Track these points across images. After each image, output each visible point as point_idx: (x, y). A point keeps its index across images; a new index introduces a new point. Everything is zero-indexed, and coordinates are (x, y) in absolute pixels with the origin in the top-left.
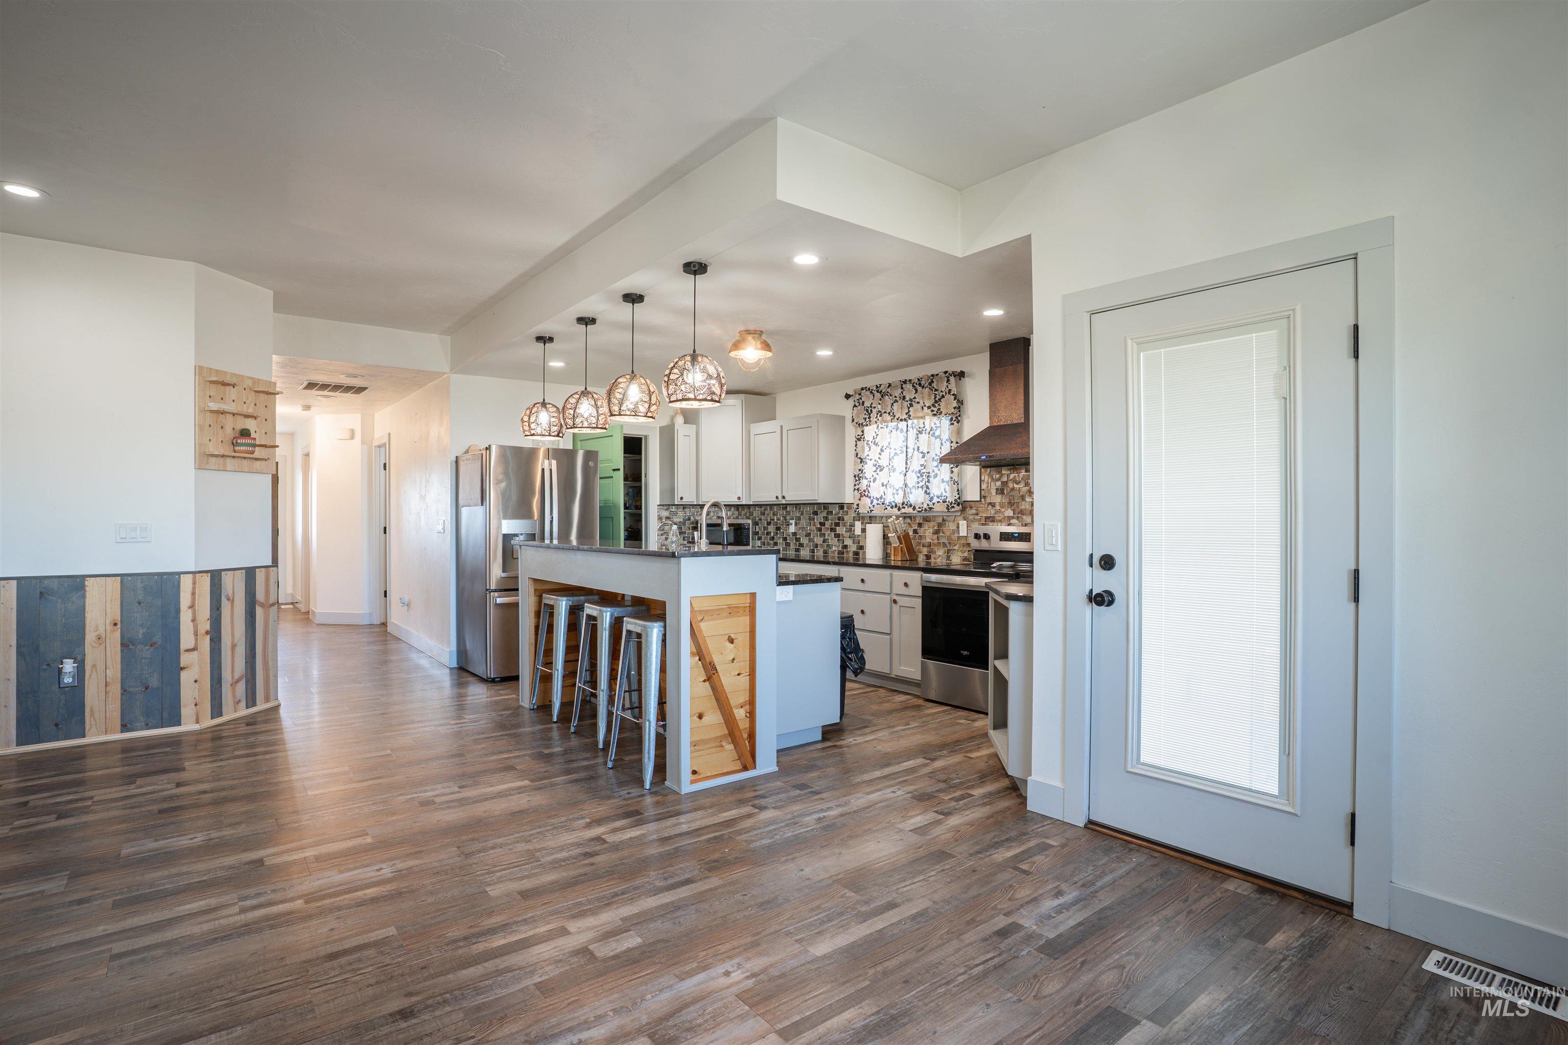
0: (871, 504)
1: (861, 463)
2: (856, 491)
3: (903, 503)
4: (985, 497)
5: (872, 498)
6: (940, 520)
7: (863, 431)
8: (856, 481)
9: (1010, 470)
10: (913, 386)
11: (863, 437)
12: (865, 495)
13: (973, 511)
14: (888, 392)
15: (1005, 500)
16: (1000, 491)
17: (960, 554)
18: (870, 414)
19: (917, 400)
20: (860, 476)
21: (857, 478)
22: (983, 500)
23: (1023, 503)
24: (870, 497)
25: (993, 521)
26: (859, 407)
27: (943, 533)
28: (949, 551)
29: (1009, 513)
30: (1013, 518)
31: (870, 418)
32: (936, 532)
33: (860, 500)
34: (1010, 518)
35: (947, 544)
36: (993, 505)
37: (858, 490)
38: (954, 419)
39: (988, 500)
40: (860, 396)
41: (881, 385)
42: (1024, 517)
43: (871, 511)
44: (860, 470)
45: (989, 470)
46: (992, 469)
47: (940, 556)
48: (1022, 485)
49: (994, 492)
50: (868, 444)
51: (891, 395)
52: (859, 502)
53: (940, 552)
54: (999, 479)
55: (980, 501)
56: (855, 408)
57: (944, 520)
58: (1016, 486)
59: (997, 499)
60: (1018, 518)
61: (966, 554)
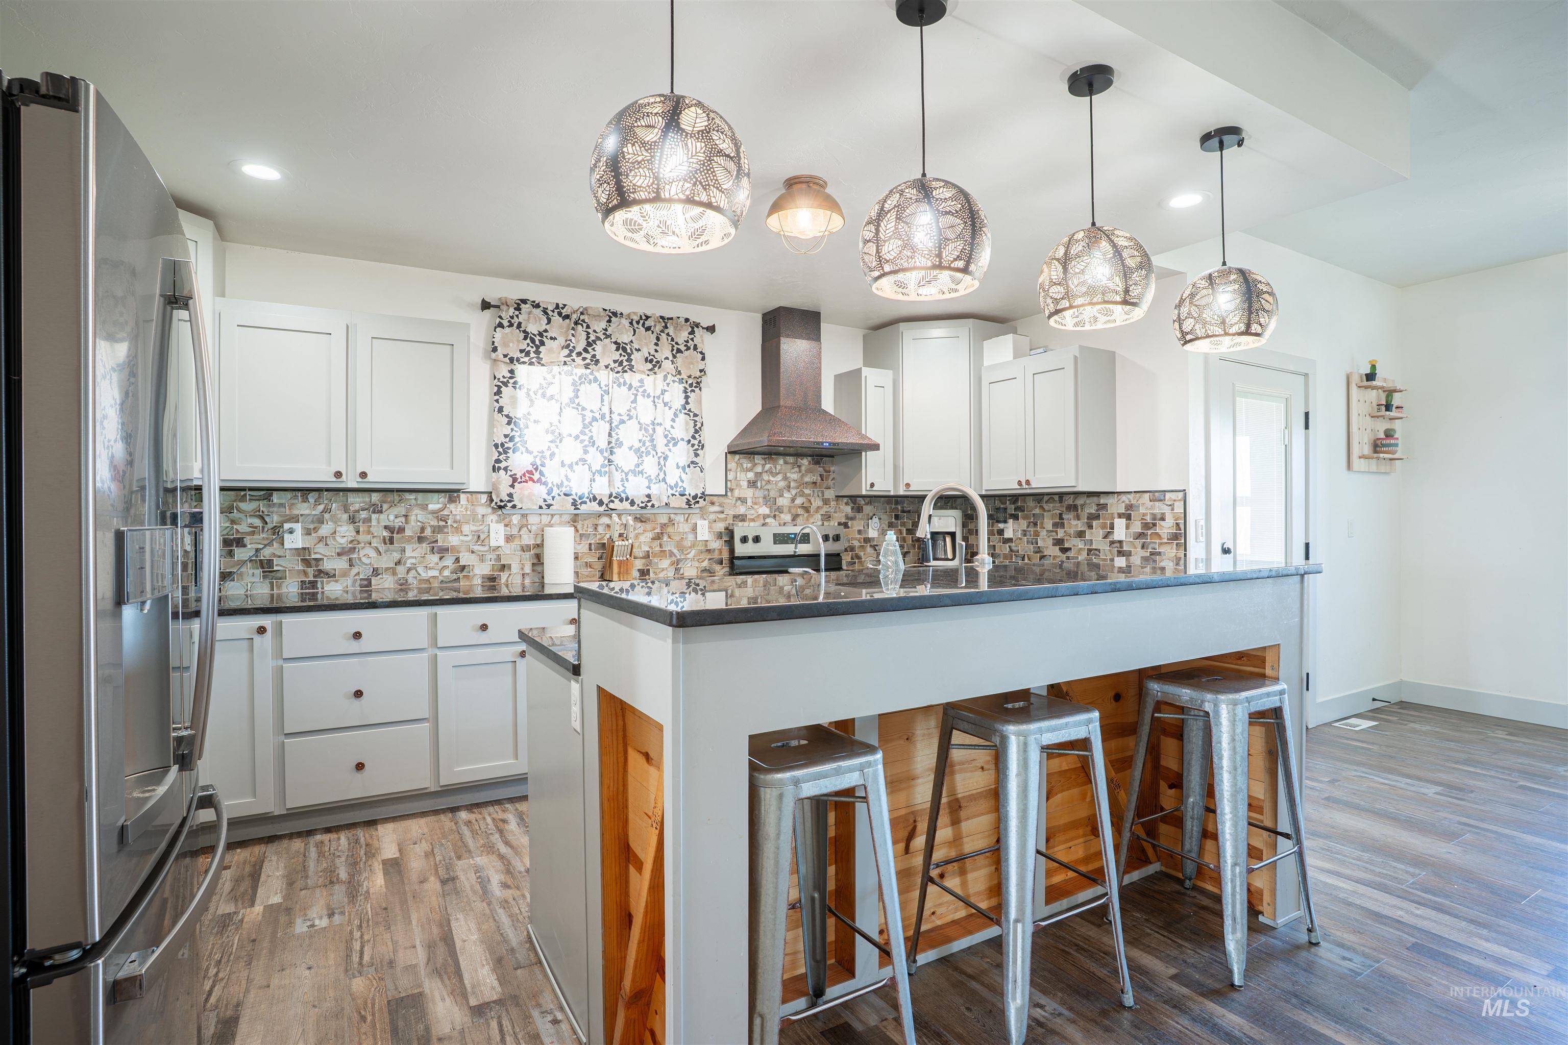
0: (549, 494)
1: (509, 423)
2: (502, 472)
3: (611, 496)
4: (732, 490)
5: (550, 485)
6: (664, 520)
7: (512, 372)
8: (500, 454)
9: (764, 459)
10: (631, 323)
11: (511, 381)
12: (531, 479)
13: (716, 508)
14: (583, 321)
15: (760, 494)
16: (752, 484)
17: (696, 564)
18: (538, 347)
19: (636, 346)
20: (506, 445)
21: (500, 449)
22: (729, 494)
23: (781, 499)
24: (545, 484)
25: (743, 520)
26: (507, 330)
27: (669, 537)
28: (678, 561)
29: (765, 510)
30: (768, 516)
31: (537, 352)
32: (658, 537)
33: (512, 486)
34: (765, 517)
35: (675, 551)
36: (743, 501)
37: (506, 469)
38: (694, 385)
39: (737, 493)
40: (517, 313)
41: (565, 305)
42: (782, 515)
43: (549, 506)
44: (506, 436)
45: (737, 457)
46: (741, 456)
47: (663, 570)
48: (780, 477)
49: (745, 484)
50: (528, 395)
51: (588, 327)
52: (511, 490)
53: (665, 563)
54: (750, 470)
55: (726, 495)
56: (498, 329)
57: (670, 520)
58: (772, 479)
59: (749, 493)
60: (775, 517)
61: (705, 564)
